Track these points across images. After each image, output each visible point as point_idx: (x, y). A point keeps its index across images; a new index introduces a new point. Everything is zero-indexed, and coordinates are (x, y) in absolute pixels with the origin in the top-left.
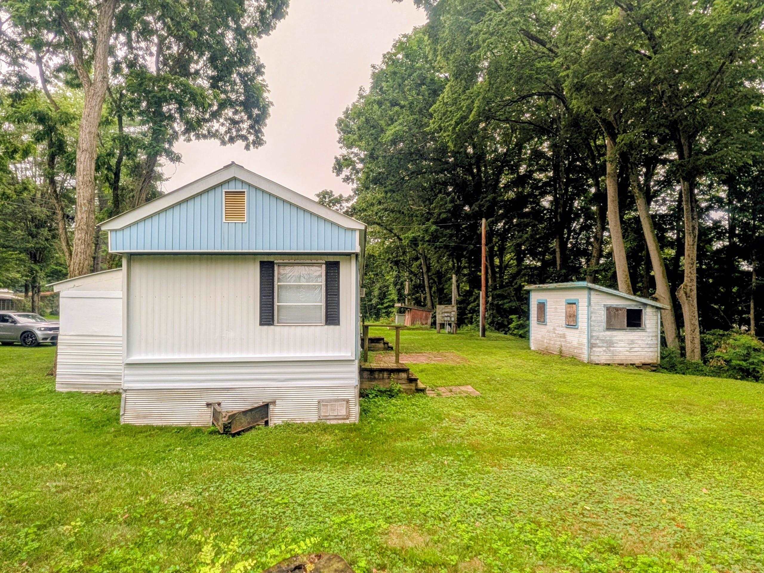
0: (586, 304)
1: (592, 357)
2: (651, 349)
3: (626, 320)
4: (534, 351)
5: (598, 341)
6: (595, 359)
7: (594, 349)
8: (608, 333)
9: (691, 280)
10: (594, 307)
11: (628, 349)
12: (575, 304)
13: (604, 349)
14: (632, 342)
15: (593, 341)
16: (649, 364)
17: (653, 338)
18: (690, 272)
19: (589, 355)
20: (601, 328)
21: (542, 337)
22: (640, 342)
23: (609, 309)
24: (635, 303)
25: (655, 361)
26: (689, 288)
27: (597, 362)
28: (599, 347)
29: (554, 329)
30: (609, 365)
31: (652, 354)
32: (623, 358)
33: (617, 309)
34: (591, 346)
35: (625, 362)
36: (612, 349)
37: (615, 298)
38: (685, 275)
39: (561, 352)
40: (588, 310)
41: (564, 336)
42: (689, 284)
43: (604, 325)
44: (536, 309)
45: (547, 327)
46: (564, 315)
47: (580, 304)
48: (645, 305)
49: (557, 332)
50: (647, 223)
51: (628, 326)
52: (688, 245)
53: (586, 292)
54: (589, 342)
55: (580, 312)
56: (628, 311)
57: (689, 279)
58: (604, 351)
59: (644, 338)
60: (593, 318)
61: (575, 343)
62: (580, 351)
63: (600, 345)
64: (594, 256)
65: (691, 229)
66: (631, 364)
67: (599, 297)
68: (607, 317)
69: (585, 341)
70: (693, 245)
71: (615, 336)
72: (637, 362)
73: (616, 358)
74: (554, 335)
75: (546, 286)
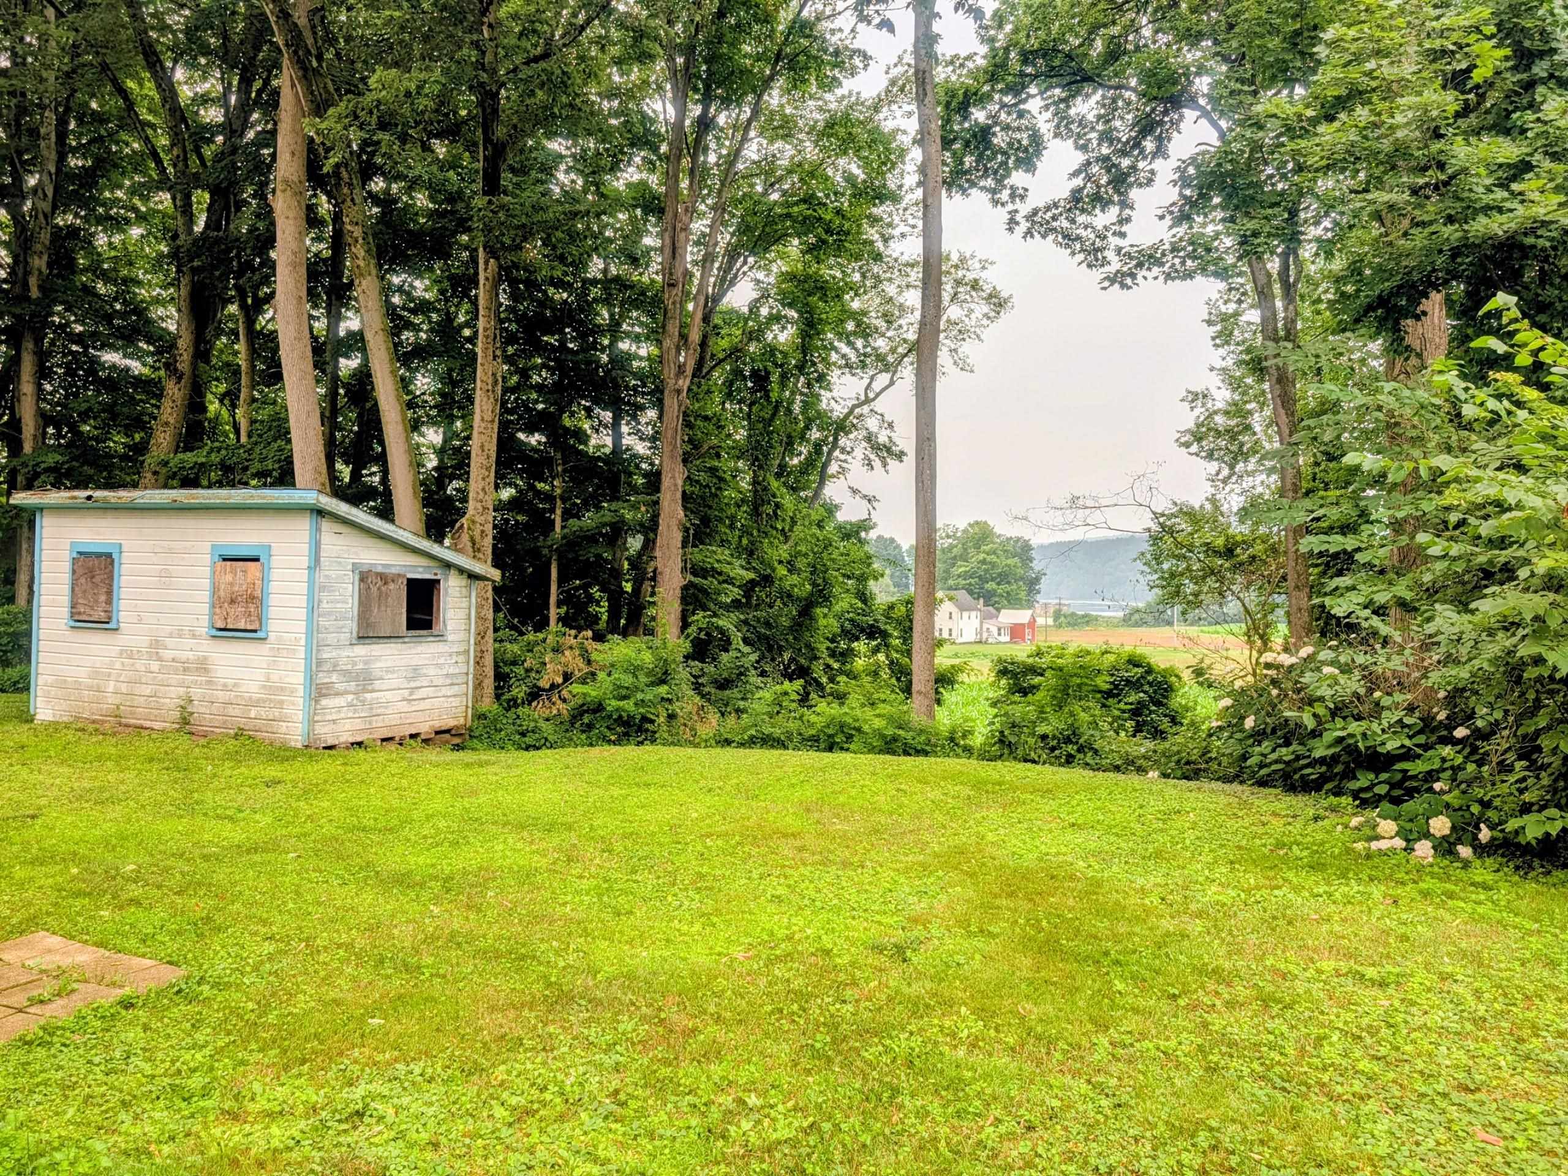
0: (305, 561)
1: (320, 729)
2: (455, 690)
3: (404, 610)
4: (54, 727)
5: (334, 678)
6: (327, 733)
7: (324, 702)
8: (361, 650)
9: (484, 508)
10: (329, 571)
11: (406, 693)
12: (257, 560)
13: (350, 697)
14: (416, 672)
15: (322, 678)
16: (448, 731)
17: (461, 658)
18: (483, 489)
19: (312, 722)
20: (345, 637)
21: (95, 673)
22: (432, 671)
23: (365, 577)
24: (423, 561)
25: (462, 721)
26: (478, 528)
27: (330, 743)
28: (337, 694)
29: (156, 644)
30: (360, 744)
31: (456, 702)
32: (394, 720)
33: (384, 578)
34: (318, 692)
35: (397, 733)
36: (368, 696)
37: (382, 544)
38: (471, 495)
39: (185, 722)
40: (311, 582)
41: (203, 667)
42: (478, 519)
43: (351, 626)
44: (66, 577)
45: (121, 640)
46: (206, 596)
47: (275, 561)
48: (448, 565)
49: (168, 654)
50: (383, 347)
51: (410, 627)
52: (483, 420)
53: (303, 525)
54: (311, 678)
55: (274, 587)
56: (411, 583)
57: (479, 505)
58: (350, 705)
59: (442, 661)
60: (324, 605)
61: (252, 688)
62: (277, 713)
63: (341, 687)
64: (167, 424)
65: (490, 381)
66: (413, 736)
67: (340, 540)
68: (360, 603)
69: (297, 679)
70: (493, 421)
71: (378, 658)
72: (425, 728)
73: (377, 722)
74: (155, 666)
75: (124, 495)
